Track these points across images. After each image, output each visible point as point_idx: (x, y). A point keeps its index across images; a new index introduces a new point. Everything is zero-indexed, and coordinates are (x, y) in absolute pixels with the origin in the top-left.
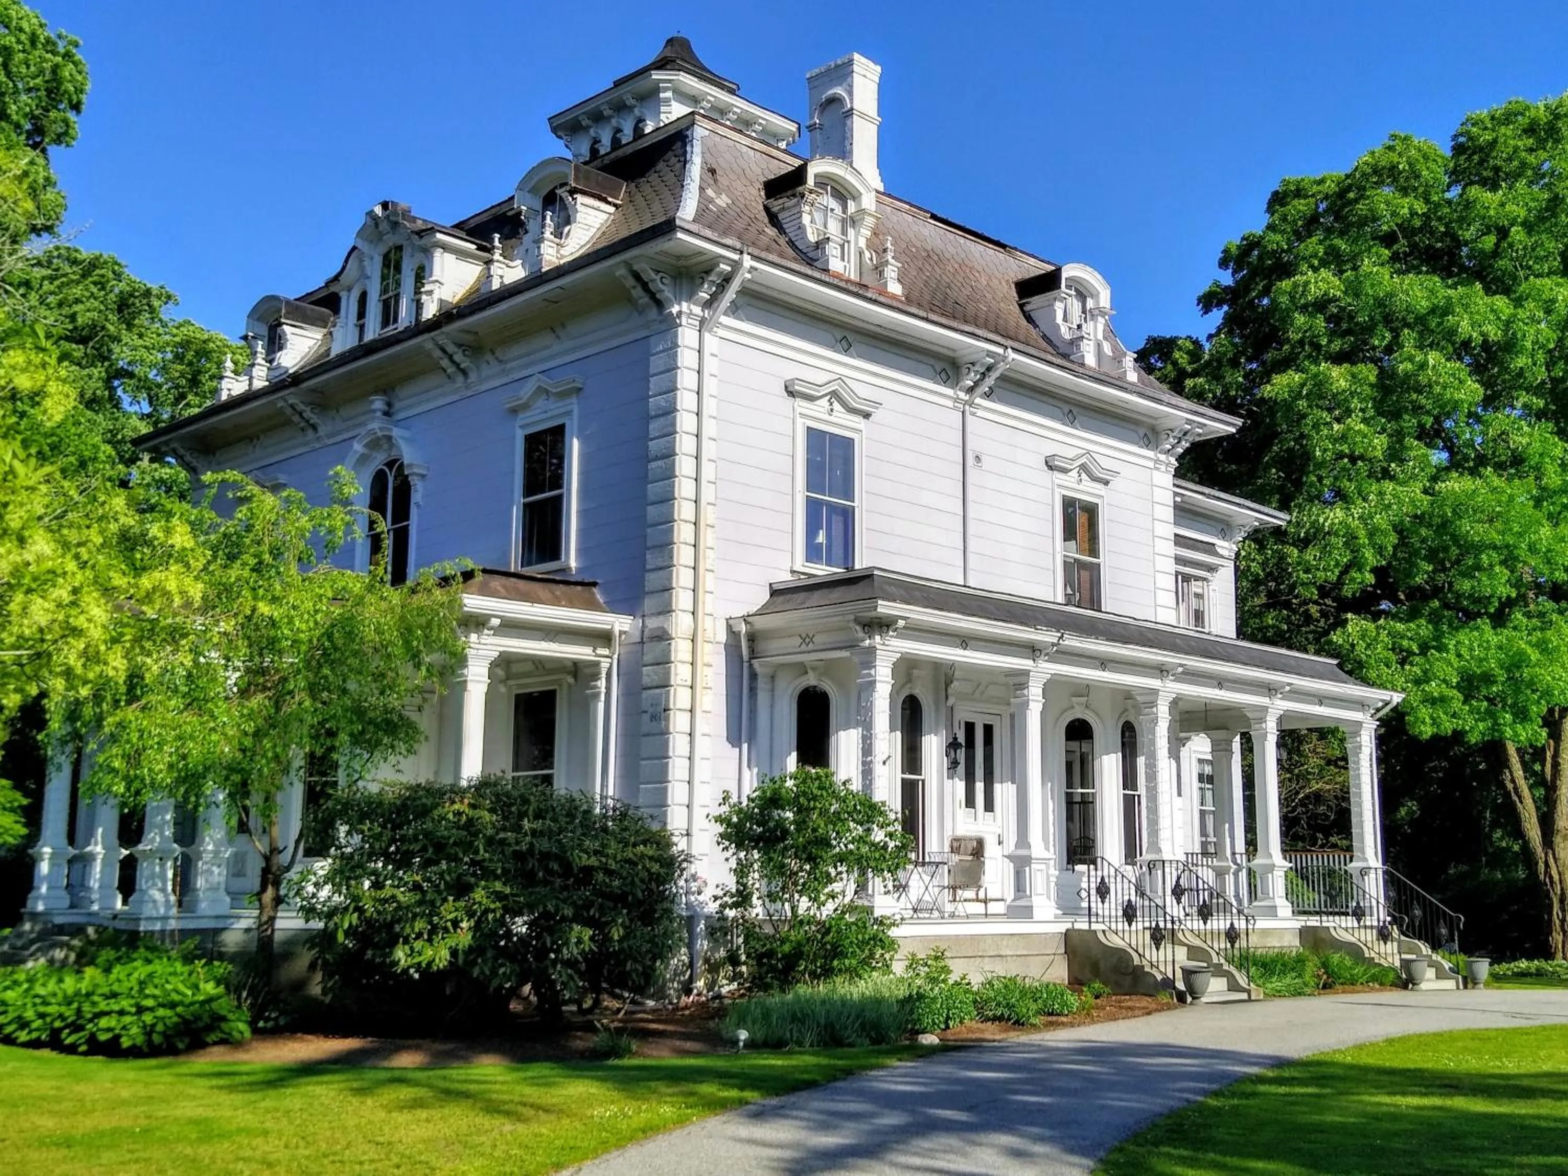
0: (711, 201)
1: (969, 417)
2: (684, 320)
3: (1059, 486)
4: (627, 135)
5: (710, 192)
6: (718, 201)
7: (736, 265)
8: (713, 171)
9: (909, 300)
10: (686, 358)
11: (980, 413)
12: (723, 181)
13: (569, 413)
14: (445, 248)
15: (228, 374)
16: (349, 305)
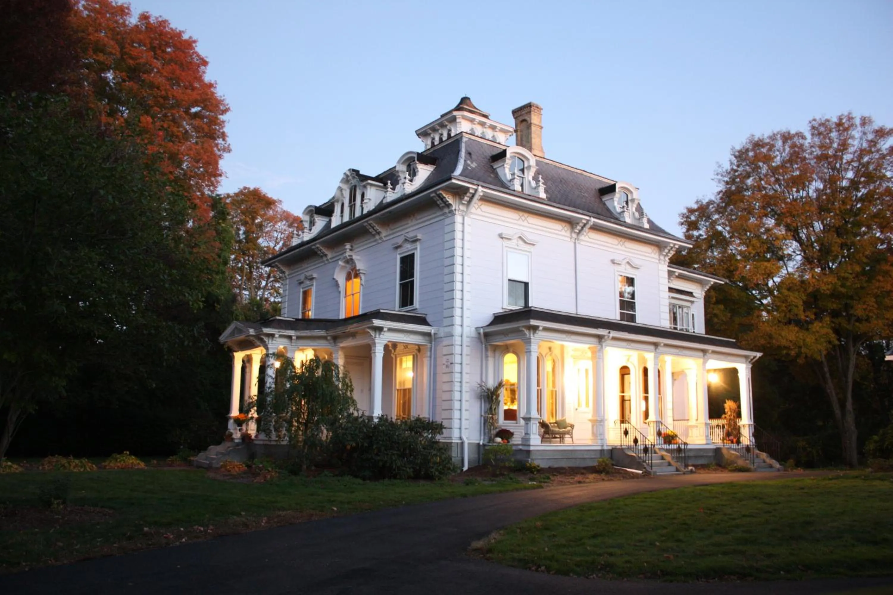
0: (469, 165)
1: (577, 245)
2: (457, 212)
3: (618, 271)
4: (445, 138)
5: (469, 162)
6: (472, 165)
7: (476, 190)
8: (470, 154)
9: (549, 199)
10: (458, 227)
11: (582, 243)
12: (474, 157)
13: (416, 249)
14: (371, 185)
15: (295, 236)
16: (337, 209)
